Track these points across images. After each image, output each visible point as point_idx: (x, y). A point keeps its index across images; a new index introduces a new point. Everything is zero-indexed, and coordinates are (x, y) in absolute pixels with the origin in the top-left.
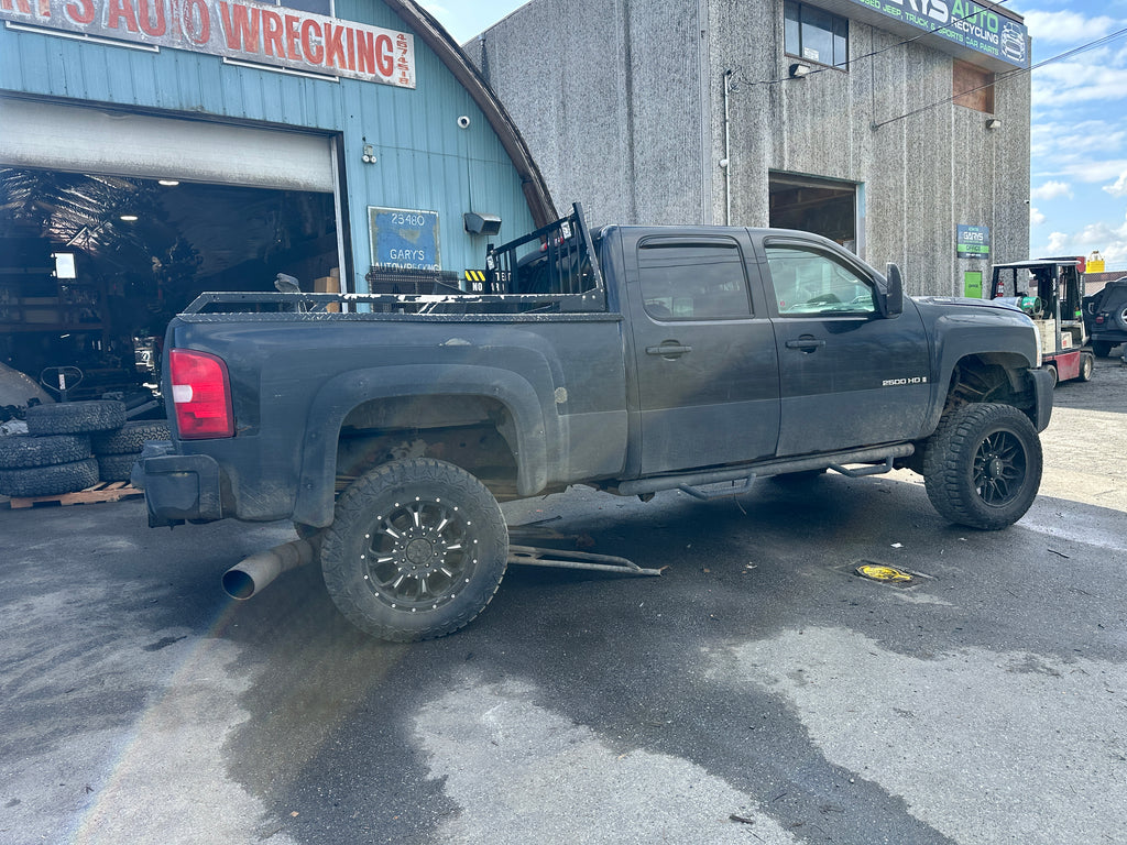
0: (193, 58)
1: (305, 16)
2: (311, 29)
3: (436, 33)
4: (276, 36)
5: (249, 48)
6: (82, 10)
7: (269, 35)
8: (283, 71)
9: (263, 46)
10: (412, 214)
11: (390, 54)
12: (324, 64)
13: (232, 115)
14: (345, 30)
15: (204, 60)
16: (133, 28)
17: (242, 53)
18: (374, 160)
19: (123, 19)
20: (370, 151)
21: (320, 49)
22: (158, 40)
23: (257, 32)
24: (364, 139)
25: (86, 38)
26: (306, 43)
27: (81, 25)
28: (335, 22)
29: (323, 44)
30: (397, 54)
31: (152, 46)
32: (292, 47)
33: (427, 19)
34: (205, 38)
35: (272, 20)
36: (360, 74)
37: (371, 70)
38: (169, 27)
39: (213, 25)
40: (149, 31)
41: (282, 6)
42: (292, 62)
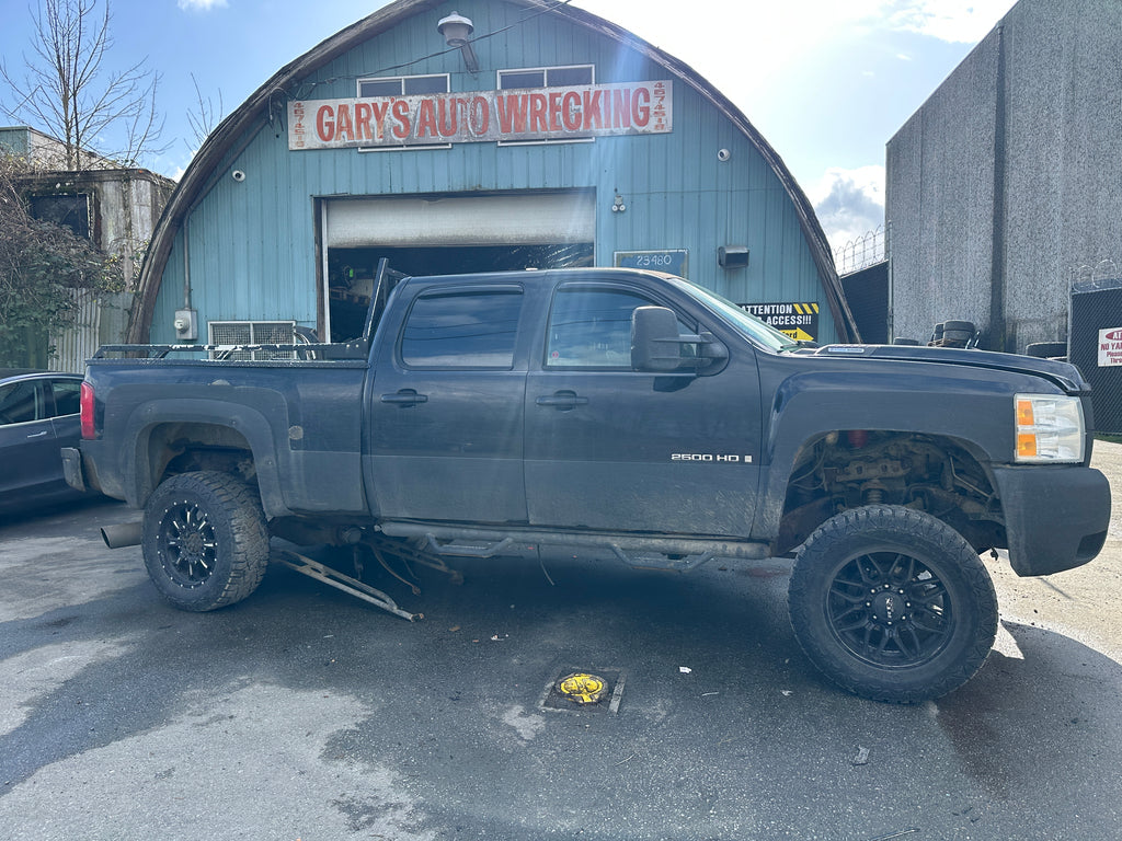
0: (476, 147)
1: (565, 90)
2: (572, 100)
3: (681, 75)
4: (541, 114)
5: (518, 129)
6: (402, 128)
7: (535, 114)
8: (546, 142)
9: (529, 125)
10: (658, 255)
11: (646, 105)
12: (581, 129)
13: (502, 188)
14: (603, 93)
15: (484, 147)
16: (434, 133)
17: (513, 134)
18: (623, 208)
19: (428, 128)
20: (618, 201)
21: (578, 116)
22: (451, 139)
23: (525, 114)
24: (616, 190)
25: (405, 148)
26: (566, 115)
27: (401, 139)
28: (593, 88)
29: (582, 111)
30: (653, 103)
31: (447, 144)
32: (554, 119)
33: (672, 64)
34: (484, 130)
35: (539, 102)
36: (614, 130)
37: (627, 124)
38: (459, 125)
39: (491, 117)
40: (446, 134)
41: (548, 86)
42: (553, 133)
